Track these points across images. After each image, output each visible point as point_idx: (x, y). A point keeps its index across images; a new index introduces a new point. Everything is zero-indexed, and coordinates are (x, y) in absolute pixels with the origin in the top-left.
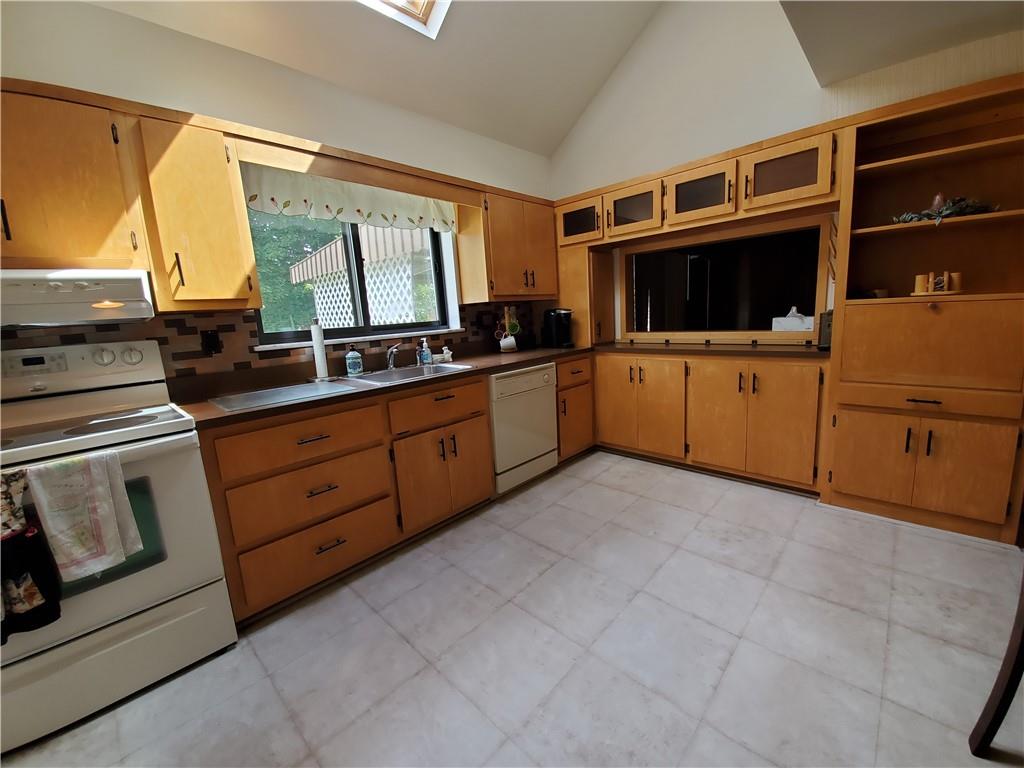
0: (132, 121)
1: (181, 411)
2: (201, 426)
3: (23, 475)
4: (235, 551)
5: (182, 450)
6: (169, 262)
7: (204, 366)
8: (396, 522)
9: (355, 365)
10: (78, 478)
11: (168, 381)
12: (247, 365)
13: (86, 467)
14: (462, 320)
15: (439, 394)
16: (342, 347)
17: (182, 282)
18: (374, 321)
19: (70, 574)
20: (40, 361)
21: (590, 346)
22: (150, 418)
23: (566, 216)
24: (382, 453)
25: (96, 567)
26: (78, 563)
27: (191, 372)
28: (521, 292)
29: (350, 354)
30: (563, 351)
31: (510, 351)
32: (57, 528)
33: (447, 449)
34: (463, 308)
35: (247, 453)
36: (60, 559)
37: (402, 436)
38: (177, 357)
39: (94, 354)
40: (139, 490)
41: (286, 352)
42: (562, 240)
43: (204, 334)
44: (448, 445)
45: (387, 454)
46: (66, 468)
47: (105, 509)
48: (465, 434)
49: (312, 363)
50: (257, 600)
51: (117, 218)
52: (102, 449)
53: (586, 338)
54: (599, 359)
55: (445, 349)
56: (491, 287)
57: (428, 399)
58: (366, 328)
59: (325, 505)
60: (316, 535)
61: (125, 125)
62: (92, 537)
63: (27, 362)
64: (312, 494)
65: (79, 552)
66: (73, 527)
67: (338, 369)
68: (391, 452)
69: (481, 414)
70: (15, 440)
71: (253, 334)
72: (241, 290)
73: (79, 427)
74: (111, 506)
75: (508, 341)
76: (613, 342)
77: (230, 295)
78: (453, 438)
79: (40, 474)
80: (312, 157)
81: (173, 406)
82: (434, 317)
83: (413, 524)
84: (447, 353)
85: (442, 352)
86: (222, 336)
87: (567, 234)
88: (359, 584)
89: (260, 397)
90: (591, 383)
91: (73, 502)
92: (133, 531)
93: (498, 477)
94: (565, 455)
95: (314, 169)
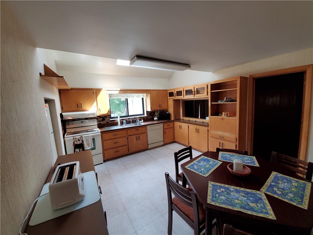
0: (95, 91)
1: (99, 130)
2: (101, 132)
3: (82, 136)
4: (104, 150)
5: (98, 135)
6: (99, 109)
7: (102, 123)
8: (128, 150)
9: (125, 123)
10: (87, 138)
11: (98, 125)
12: (108, 122)
13: (88, 136)
14: (147, 114)
15: (137, 129)
16: (123, 119)
17: (100, 112)
18: (130, 114)
19: (86, 149)
20: (83, 122)
21: (173, 120)
22: (95, 130)
23: (169, 93)
24: (126, 138)
25: (88, 148)
26: (86, 148)
27: (100, 124)
28: (158, 109)
29: (124, 121)
30: (167, 121)
31: (156, 120)
32: (85, 143)
33: (138, 139)
34: (147, 112)
35: (107, 136)
36: (85, 147)
37: (130, 136)
38: (99, 121)
39: (89, 121)
40: (94, 139)
41: (114, 120)
42: (169, 98)
43: (103, 118)
44: (138, 138)
45: (127, 139)
46: (86, 136)
47: (90, 141)
48: (142, 137)
49: (118, 122)
50: (106, 158)
51: (93, 104)
52: (90, 134)
53: (172, 119)
54: (175, 123)
55: (142, 120)
56: (151, 108)
57: (135, 130)
58: (128, 116)
59: (116, 145)
60: (115, 150)
61: (94, 92)
62: (88, 145)
63: (82, 122)
64: (115, 143)
65: (87, 146)
66: (87, 143)
67: (122, 123)
68: (128, 138)
69: (145, 133)
70: (81, 132)
71: (109, 118)
72: (108, 112)
73: (87, 131)
74: (91, 141)
75: (156, 118)
76: (180, 119)
77: (106, 113)
78: (139, 137)
79: (84, 137)
80: (119, 91)
81: (98, 129)
82: (142, 113)
83: (131, 151)
84: (142, 121)
85: (141, 120)
86: (105, 118)
87: (169, 96)
88: (121, 159)
89: (109, 128)
90: (173, 128)
91: (87, 140)
92: (93, 145)
93: (149, 145)
94: (165, 143)
95: (119, 93)
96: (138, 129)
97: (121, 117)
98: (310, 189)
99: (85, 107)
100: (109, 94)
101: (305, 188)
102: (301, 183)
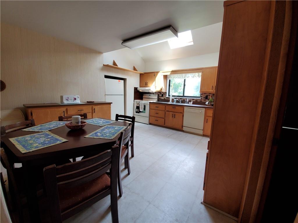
2: (150, 102)
4: (150, 116)
5: (147, 104)
7: (161, 98)
8: (164, 123)
9: (175, 101)
20: (150, 95)
34: (202, 94)
37: (167, 111)
38: (159, 97)
40: (145, 106)
43: (162, 94)
44: (173, 116)
51: (153, 83)
56: (201, 90)
62: (141, 108)
64: (156, 113)
68: (165, 113)
71: (166, 95)
72: (160, 90)
74: (143, 107)
79: (140, 102)
84: (192, 102)
91: (141, 105)
93: (184, 127)
95: (171, 74)
96: (175, 107)
97: (173, 96)
98: (19, 149)
99: (149, 84)
100: (164, 76)
101: (24, 147)
102: (33, 149)
